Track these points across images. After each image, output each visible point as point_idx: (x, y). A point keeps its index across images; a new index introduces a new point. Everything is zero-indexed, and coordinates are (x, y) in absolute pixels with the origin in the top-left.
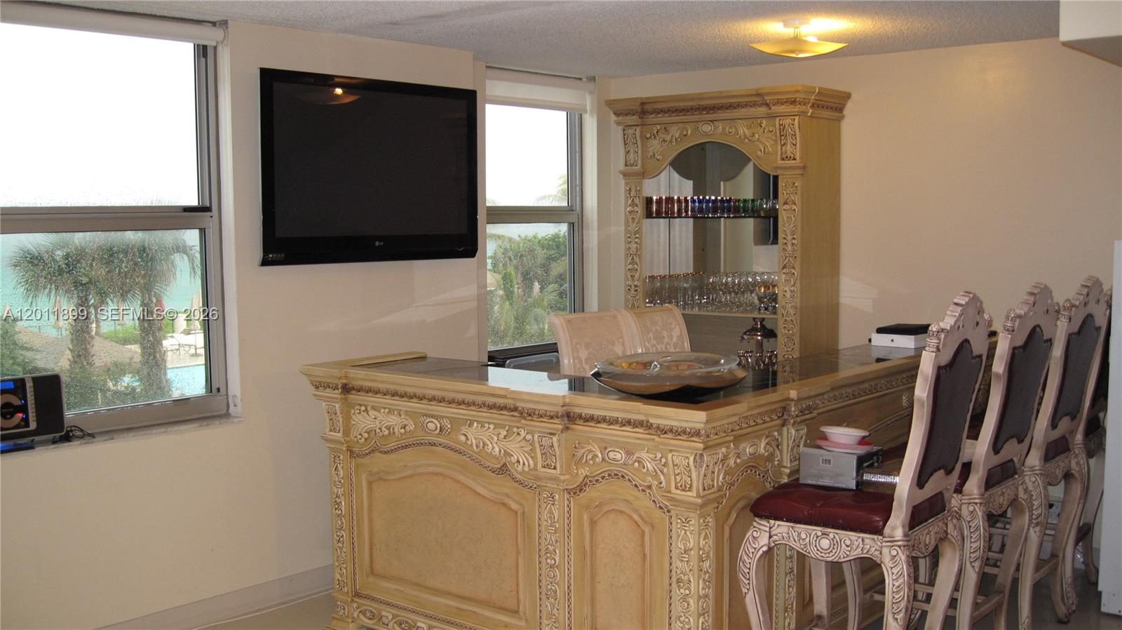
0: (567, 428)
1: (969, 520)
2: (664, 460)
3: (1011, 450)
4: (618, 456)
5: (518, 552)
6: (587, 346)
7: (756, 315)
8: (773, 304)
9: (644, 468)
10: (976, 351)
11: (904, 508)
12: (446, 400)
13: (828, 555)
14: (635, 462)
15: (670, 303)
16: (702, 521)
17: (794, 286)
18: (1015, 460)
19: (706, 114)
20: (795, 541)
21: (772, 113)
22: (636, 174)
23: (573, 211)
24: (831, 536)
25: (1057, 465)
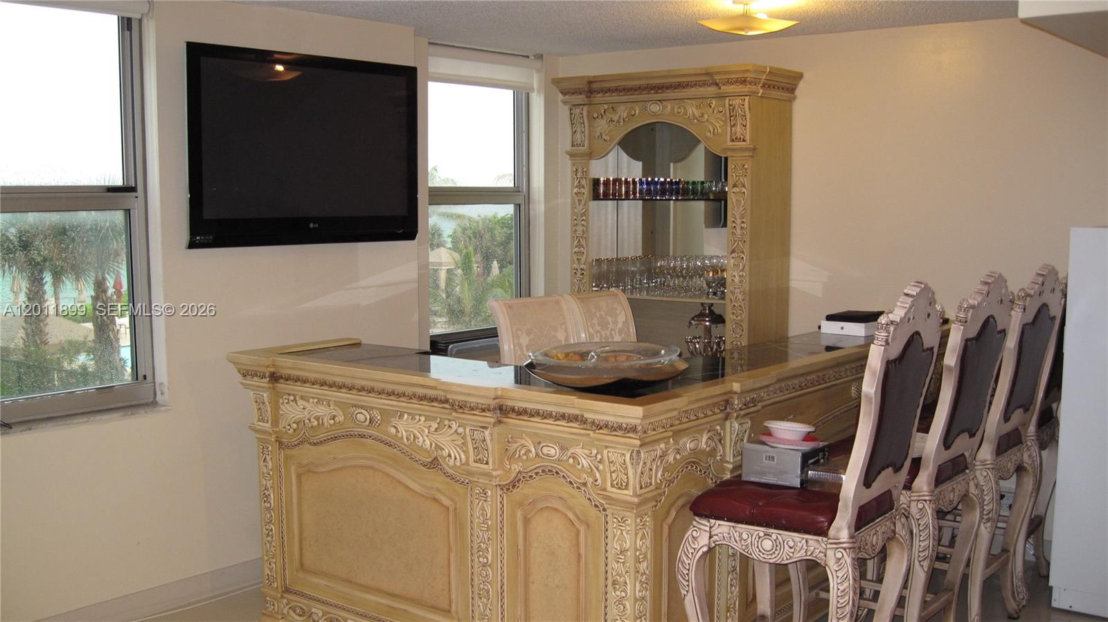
0: (500, 422)
1: (918, 518)
2: (599, 457)
3: (962, 444)
4: (552, 452)
5: (450, 550)
6: (528, 333)
7: (704, 300)
8: (722, 289)
9: (579, 464)
10: (927, 345)
11: (850, 510)
12: (376, 390)
13: (770, 557)
14: (570, 457)
15: (618, 287)
16: (638, 520)
17: (742, 270)
18: (967, 454)
19: (654, 93)
20: (736, 541)
21: (722, 94)
22: (583, 155)
23: (519, 192)
24: (774, 537)
25: (1009, 458)
